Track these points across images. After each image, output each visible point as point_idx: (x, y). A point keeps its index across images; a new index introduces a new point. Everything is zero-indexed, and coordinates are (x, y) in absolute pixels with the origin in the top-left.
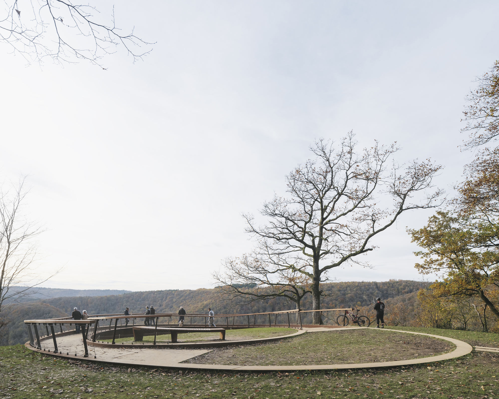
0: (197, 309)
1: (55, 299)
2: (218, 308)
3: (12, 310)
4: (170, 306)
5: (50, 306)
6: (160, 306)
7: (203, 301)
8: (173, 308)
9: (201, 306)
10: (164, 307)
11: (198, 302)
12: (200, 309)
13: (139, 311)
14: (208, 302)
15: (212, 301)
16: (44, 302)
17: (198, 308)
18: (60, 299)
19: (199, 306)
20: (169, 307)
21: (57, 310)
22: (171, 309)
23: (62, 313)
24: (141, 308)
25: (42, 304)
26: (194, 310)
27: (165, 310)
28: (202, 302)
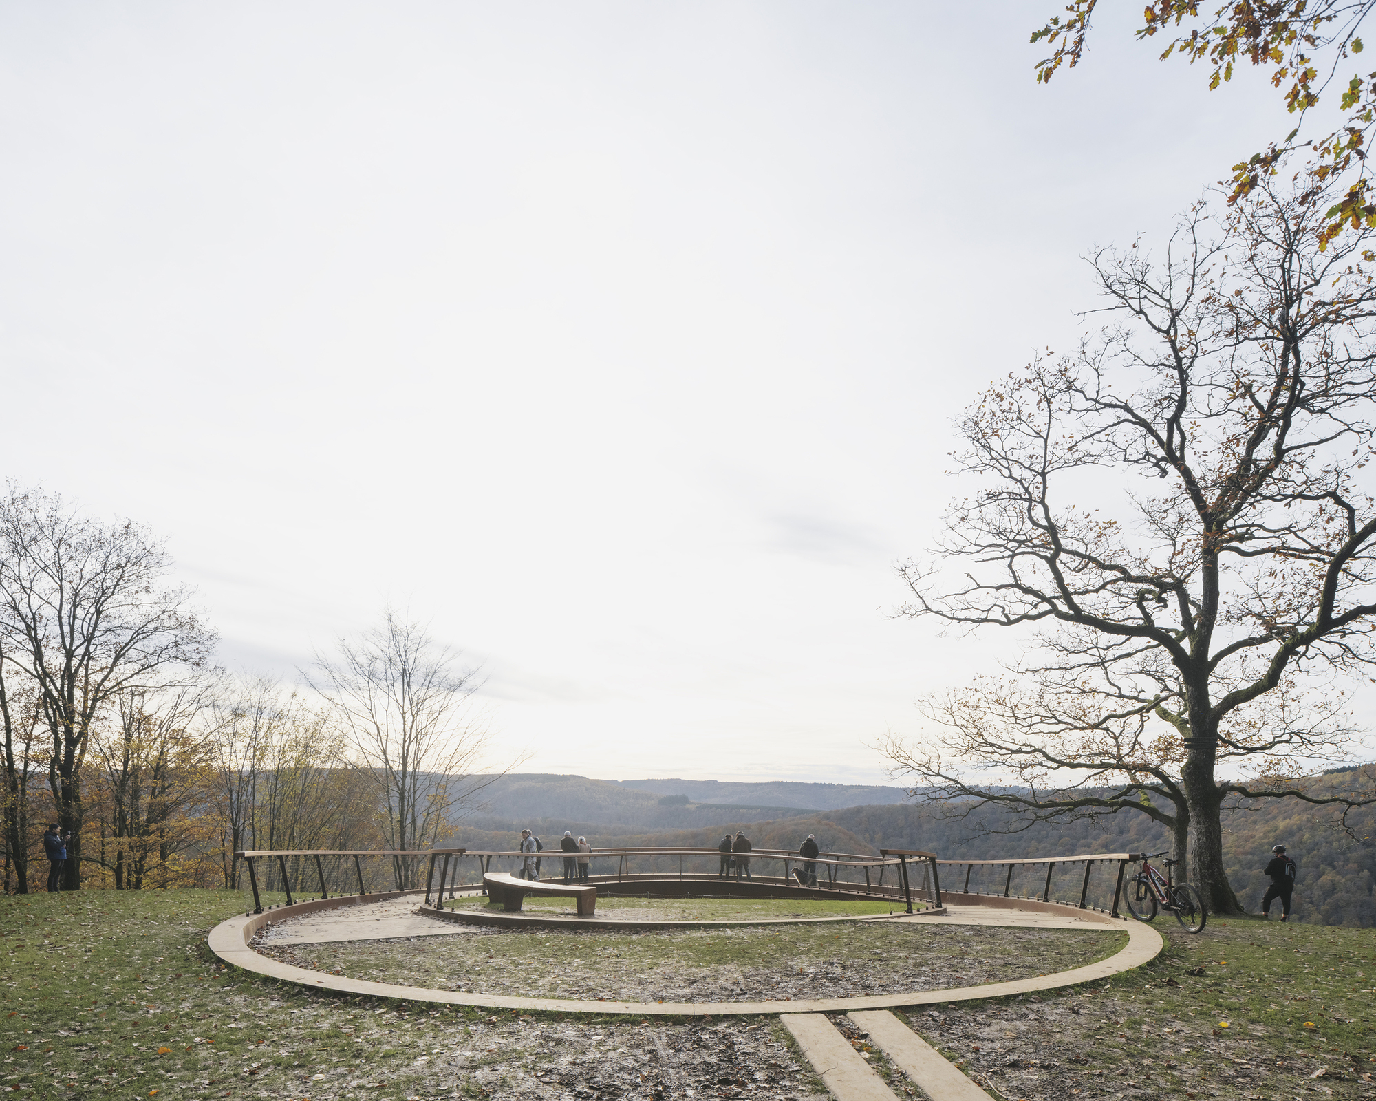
0: (1248, 847)
1: (848, 810)
2: (1335, 844)
3: (764, 834)
4: (1153, 832)
5: (835, 827)
6: (1122, 832)
7: (1275, 818)
8: (1162, 839)
9: (1265, 836)
10: (1132, 834)
11: (1255, 822)
12: (1262, 845)
13: (1056, 845)
14: (1292, 822)
15: (1309, 820)
16: (827, 817)
17: (1253, 843)
18: (859, 810)
19: (1259, 835)
20: (1149, 837)
21: (851, 838)
22: (1158, 842)
23: (860, 845)
24: (1060, 838)
25: (819, 822)
26: (1238, 847)
27: (1136, 845)
28: (1271, 823)
